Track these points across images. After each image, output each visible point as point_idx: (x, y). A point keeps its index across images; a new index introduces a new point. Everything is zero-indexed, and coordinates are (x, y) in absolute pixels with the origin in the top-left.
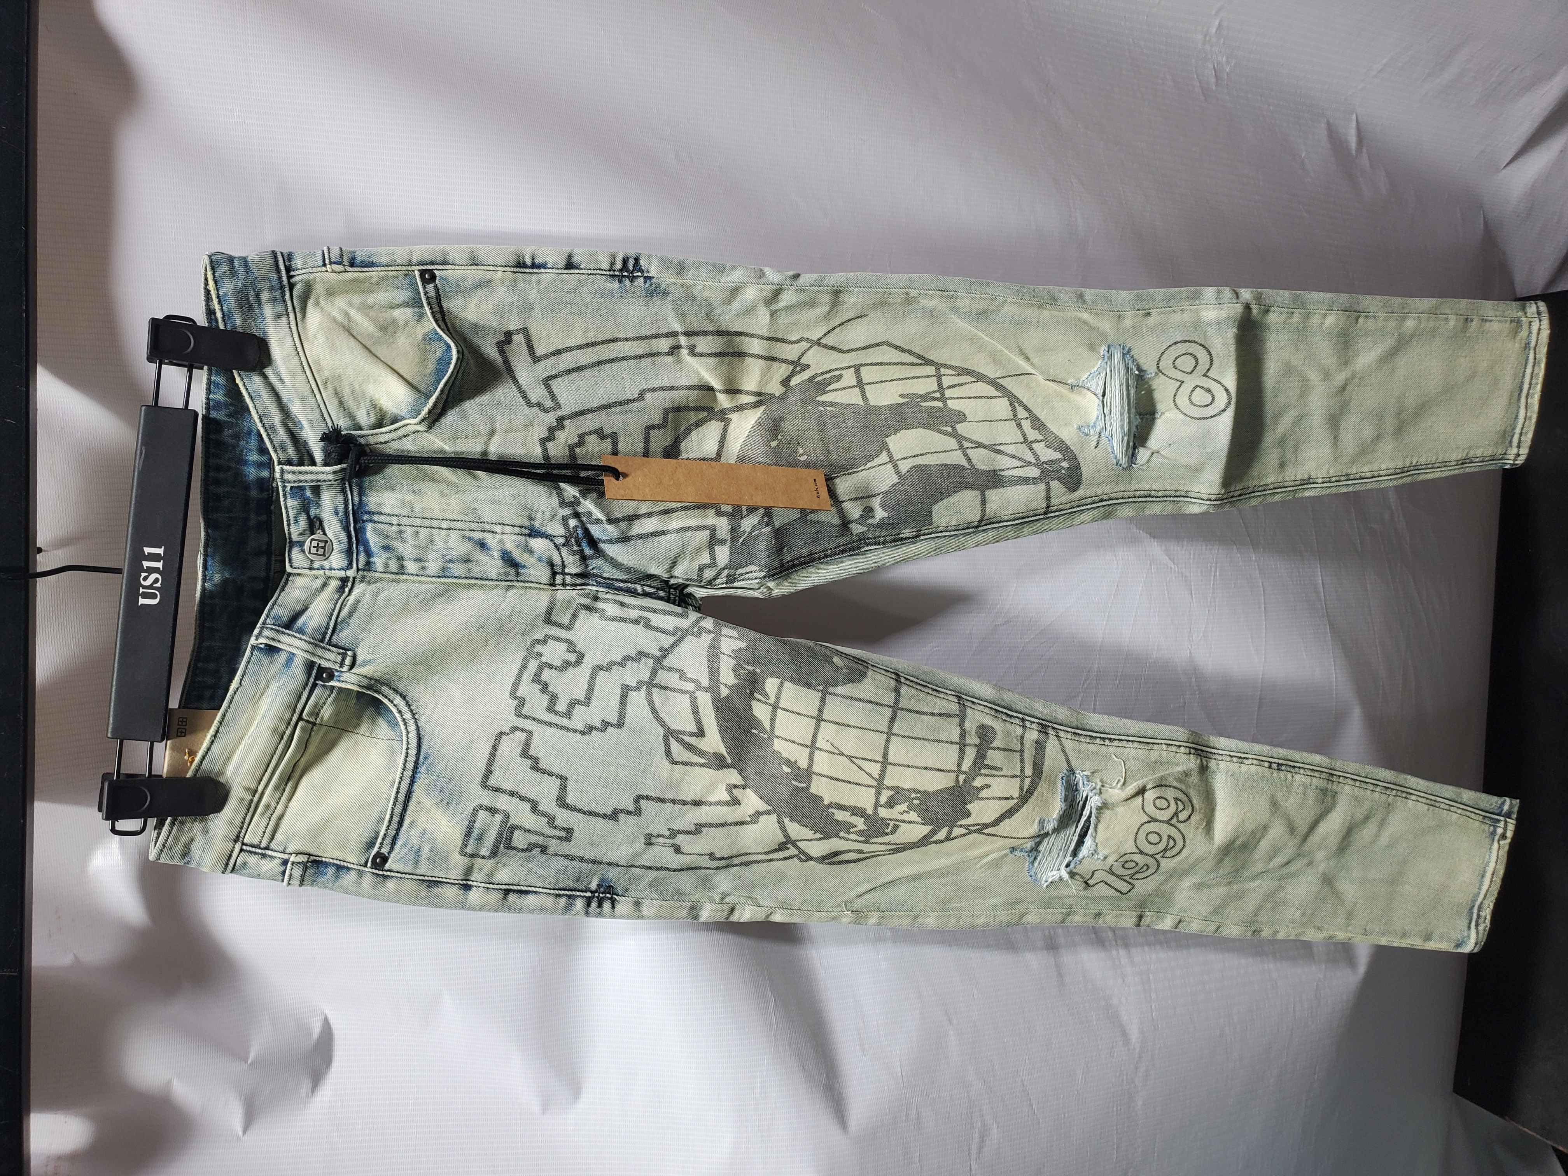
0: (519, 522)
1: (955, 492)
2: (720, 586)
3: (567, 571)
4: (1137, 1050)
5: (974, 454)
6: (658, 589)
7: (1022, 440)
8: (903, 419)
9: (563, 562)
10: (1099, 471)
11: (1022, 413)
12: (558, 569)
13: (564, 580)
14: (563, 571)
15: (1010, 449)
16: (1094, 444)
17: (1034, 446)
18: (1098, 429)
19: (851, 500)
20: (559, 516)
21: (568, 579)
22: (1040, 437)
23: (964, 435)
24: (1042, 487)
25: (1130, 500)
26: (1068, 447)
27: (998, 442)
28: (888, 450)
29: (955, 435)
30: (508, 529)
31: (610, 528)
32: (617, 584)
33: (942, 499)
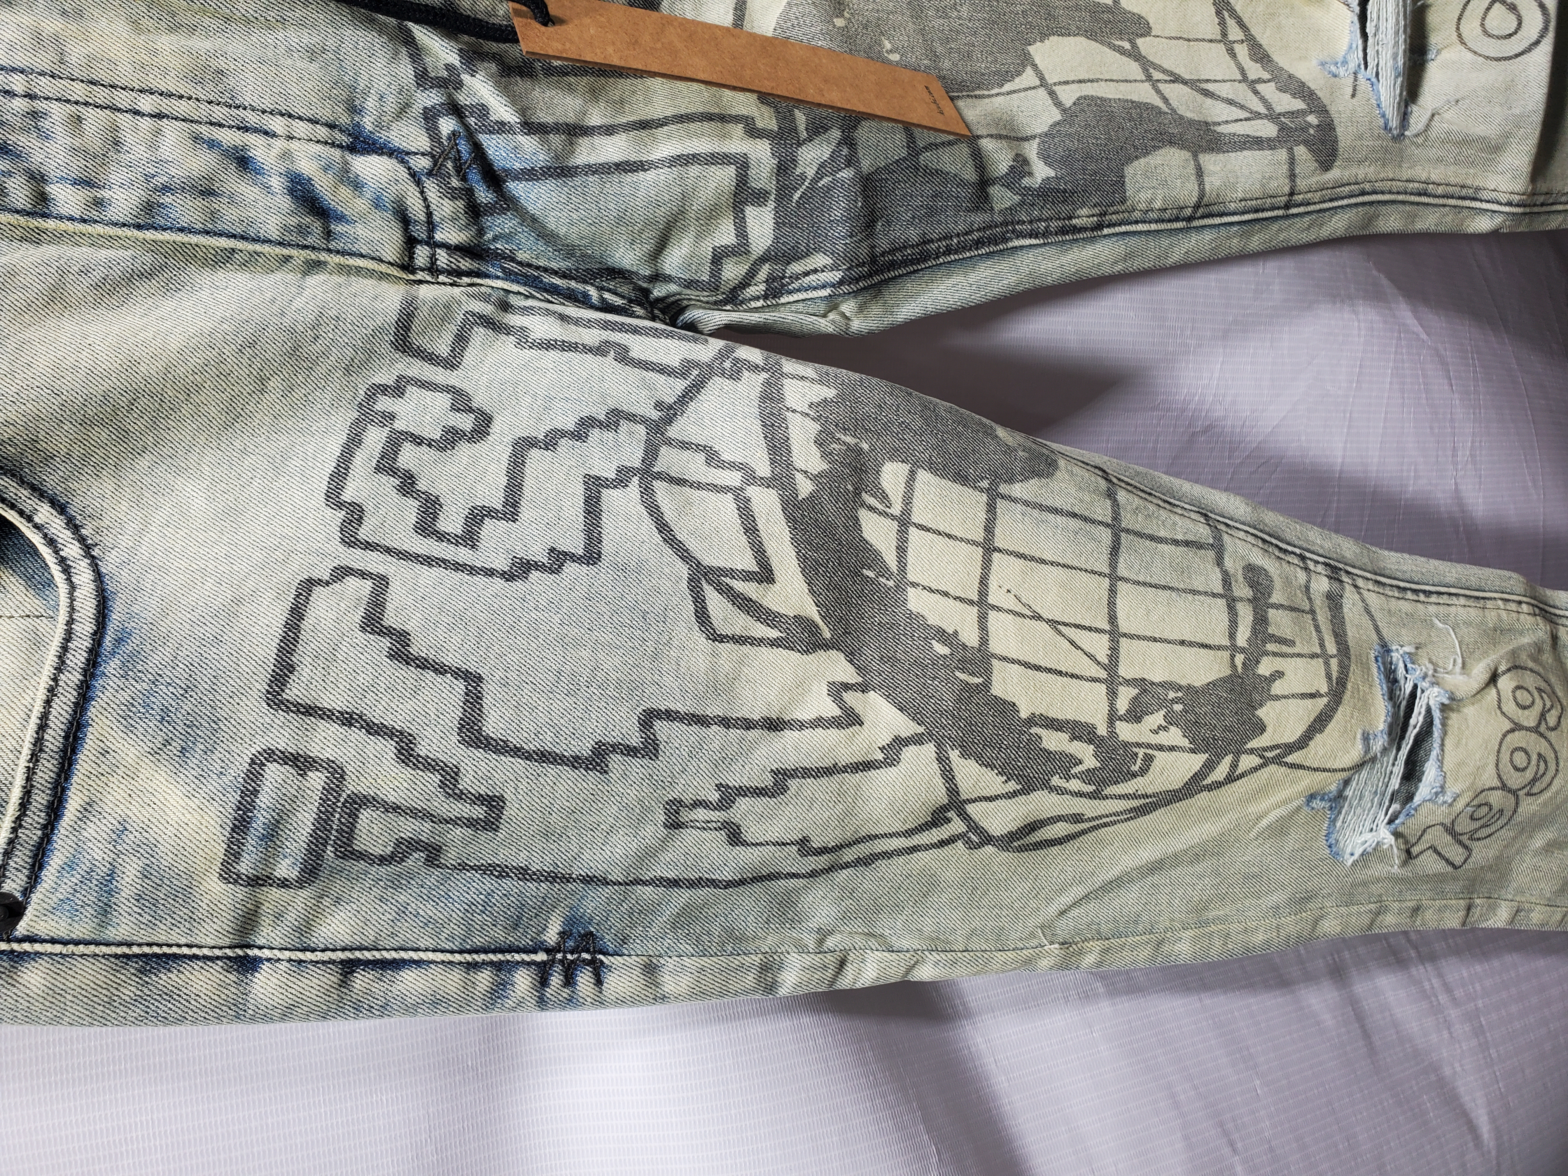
0: (325, 113)
1: (1156, 148)
2: (753, 304)
3: (439, 236)
4: (1494, 1153)
5: (1169, 90)
6: (631, 301)
7: (1240, 77)
8: (1050, 16)
9: (429, 215)
10: (1360, 137)
11: (1235, 33)
12: (420, 232)
13: (433, 258)
14: (431, 237)
15: (1224, 90)
16: (1350, 91)
17: (1260, 87)
18: (1352, 66)
19: (991, 136)
20: (417, 109)
21: (443, 258)
22: (1266, 76)
23: (1151, 58)
24: (1282, 154)
25: (1401, 197)
26: (1312, 93)
27: (1202, 77)
28: (1035, 66)
29: (1135, 55)
30: (301, 128)
31: (529, 143)
32: (548, 279)
33: (1137, 157)
